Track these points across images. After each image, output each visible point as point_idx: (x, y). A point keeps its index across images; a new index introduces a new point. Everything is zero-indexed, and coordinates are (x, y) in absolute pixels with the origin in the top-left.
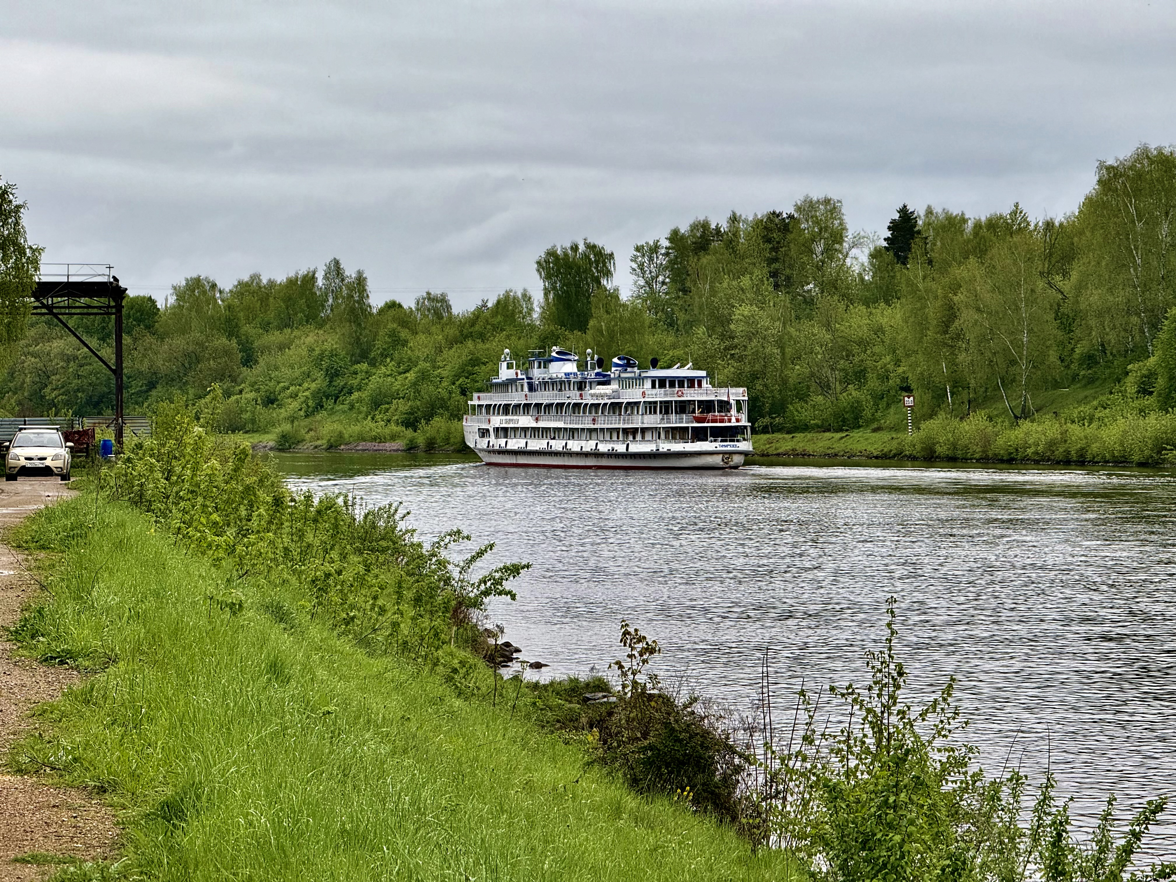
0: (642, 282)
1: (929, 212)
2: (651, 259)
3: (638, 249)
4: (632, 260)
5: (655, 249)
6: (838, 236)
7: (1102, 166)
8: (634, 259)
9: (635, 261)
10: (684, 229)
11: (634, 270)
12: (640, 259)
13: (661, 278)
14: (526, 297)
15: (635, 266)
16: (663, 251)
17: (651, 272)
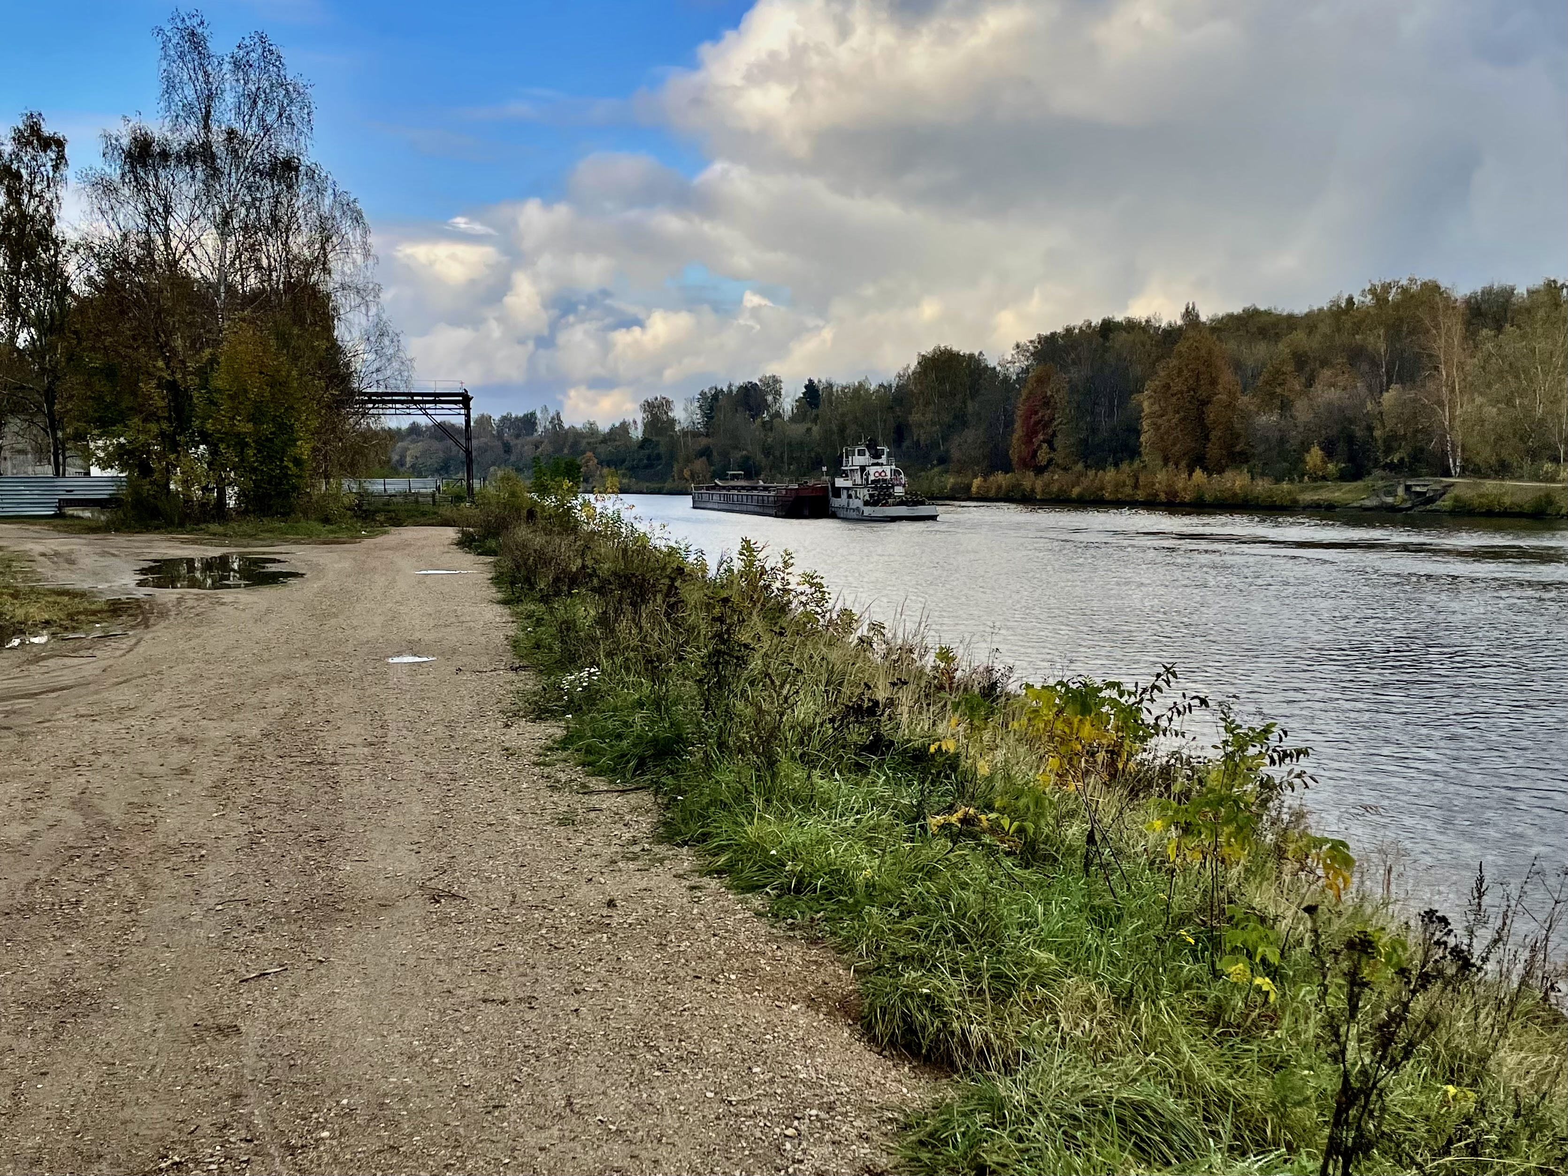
0: (688, 414)
1: (820, 381)
2: (692, 404)
3: (685, 399)
4: (681, 405)
5: (693, 399)
6: (778, 393)
7: (919, 354)
10: (707, 390)
11: (684, 408)
12: (686, 403)
13: (696, 414)
14: (635, 422)
17: (692, 410)
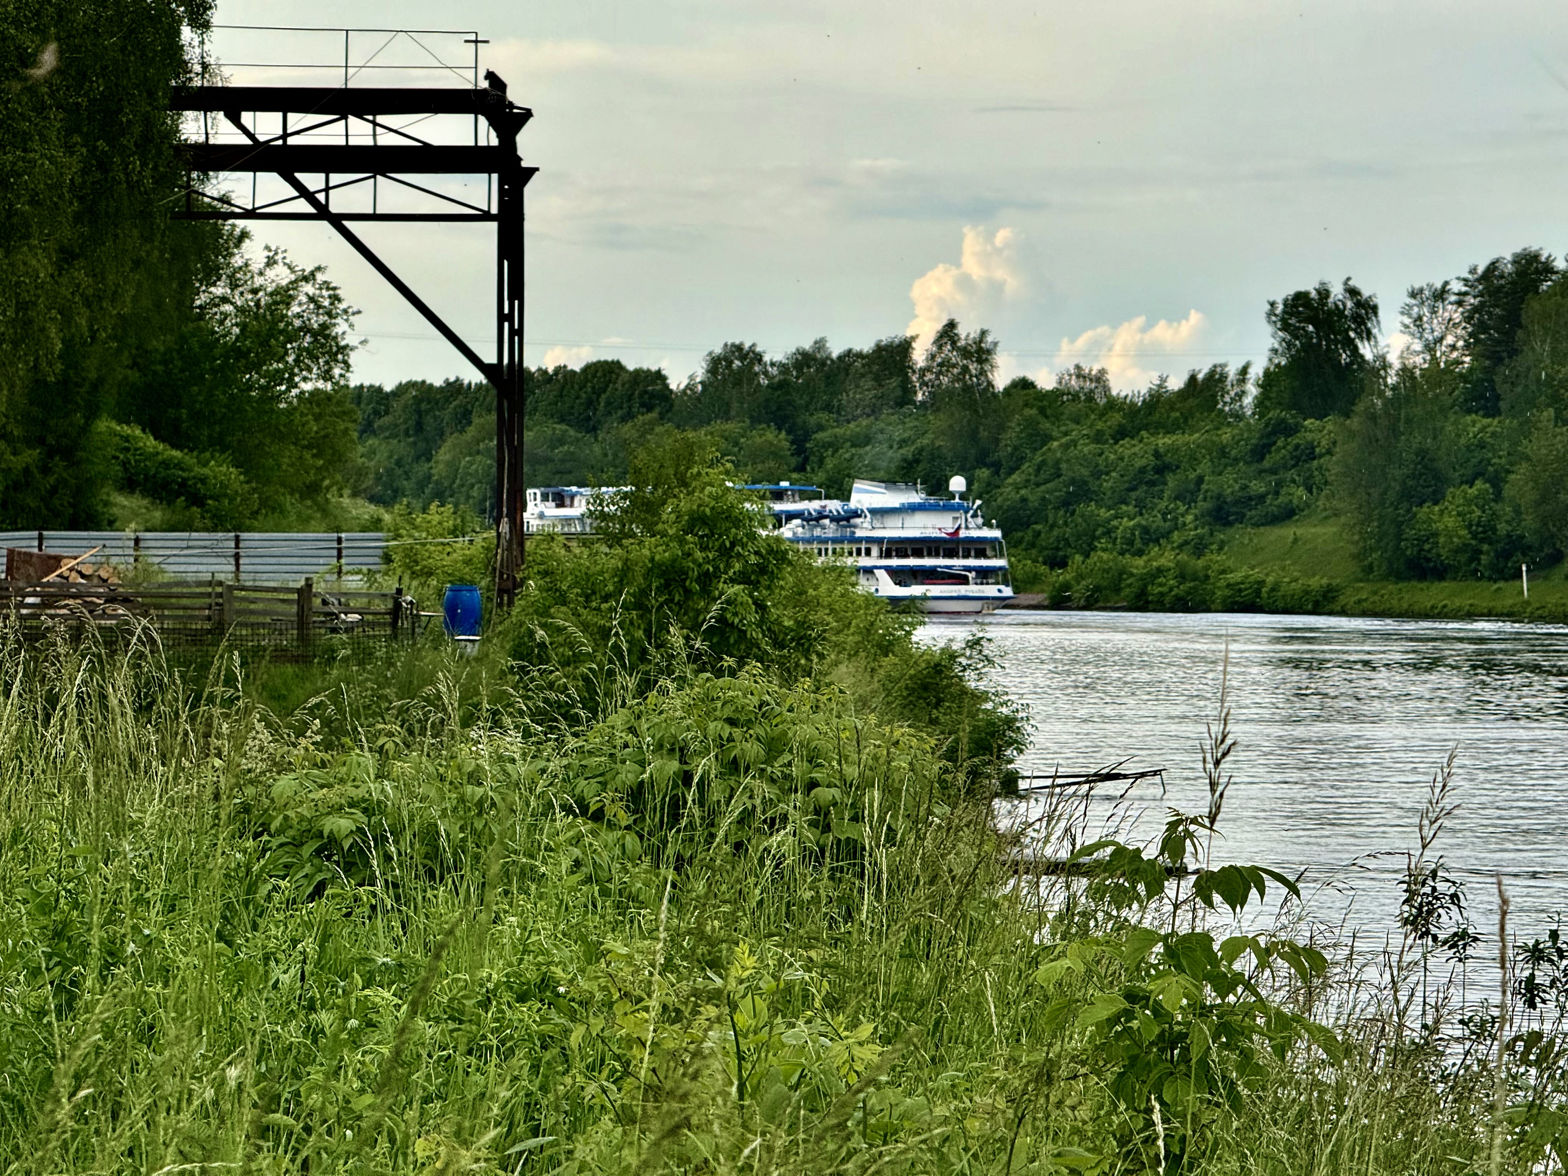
0: (1418, 346)
2: (1434, 312)
3: (1413, 295)
4: (1402, 313)
5: (1440, 295)
8: (1406, 311)
9: (1409, 316)
11: (1407, 327)
12: (1416, 309)
13: (1450, 340)
15: (1407, 321)
16: (1453, 298)
17: (1433, 331)
